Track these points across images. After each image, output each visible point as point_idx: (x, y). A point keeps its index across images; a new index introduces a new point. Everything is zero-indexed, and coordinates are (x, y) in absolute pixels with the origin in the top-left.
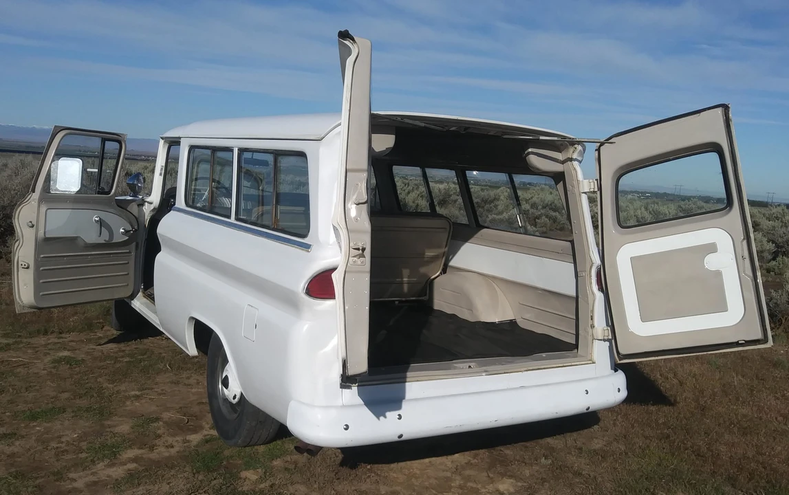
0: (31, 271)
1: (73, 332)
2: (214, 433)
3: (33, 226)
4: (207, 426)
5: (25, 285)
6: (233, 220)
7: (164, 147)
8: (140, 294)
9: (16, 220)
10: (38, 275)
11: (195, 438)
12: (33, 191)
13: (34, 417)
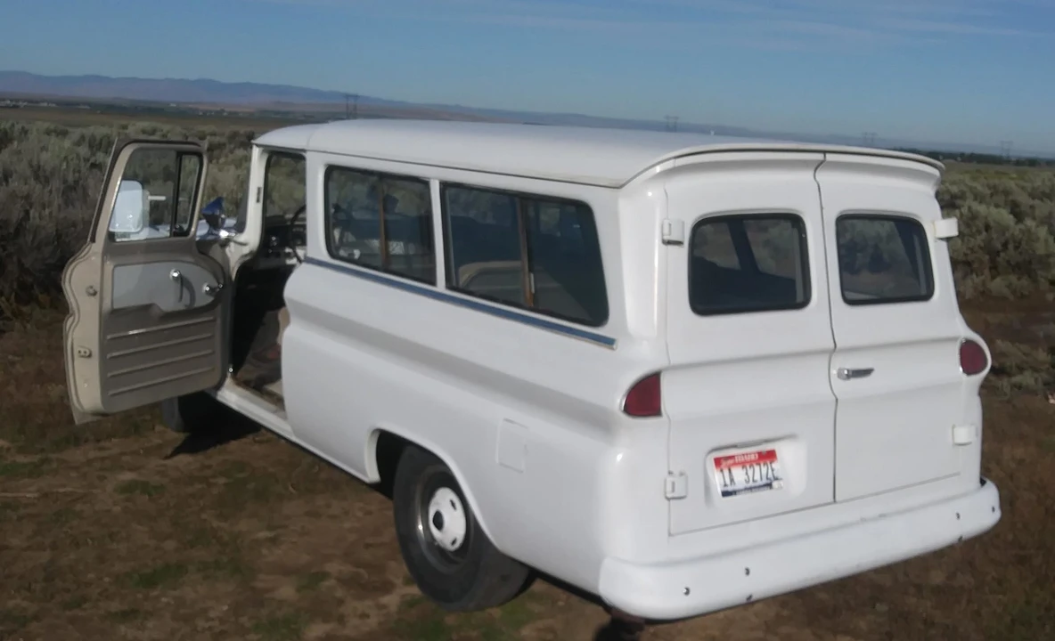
0: (95, 362)
1: (114, 437)
2: (414, 590)
3: (95, 294)
4: (399, 582)
5: (86, 381)
6: (441, 286)
7: (260, 157)
8: (229, 381)
9: (67, 284)
10: (106, 365)
11: (392, 600)
12: (93, 240)
13: (150, 581)
